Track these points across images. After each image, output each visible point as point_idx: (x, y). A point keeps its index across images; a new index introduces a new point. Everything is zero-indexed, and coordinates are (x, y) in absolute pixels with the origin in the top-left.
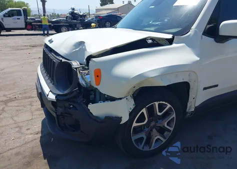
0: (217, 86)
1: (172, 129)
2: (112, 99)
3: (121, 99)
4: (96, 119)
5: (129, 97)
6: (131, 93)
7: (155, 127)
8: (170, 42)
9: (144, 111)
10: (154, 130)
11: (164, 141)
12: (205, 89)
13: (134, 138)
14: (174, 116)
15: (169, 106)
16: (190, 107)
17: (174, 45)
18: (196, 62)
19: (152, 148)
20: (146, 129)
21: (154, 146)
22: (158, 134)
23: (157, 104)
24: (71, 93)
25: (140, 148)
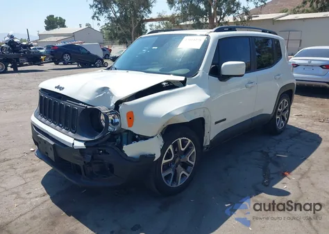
0: (225, 119)
1: (193, 163)
2: (146, 138)
3: (153, 137)
4: (131, 160)
5: (158, 135)
6: (160, 131)
7: (179, 162)
8: (184, 83)
9: (170, 147)
10: (179, 166)
11: (188, 175)
12: (216, 123)
13: (163, 175)
14: (194, 150)
15: (190, 141)
16: (206, 140)
17: (187, 86)
18: (208, 100)
19: (179, 184)
20: (173, 166)
21: (180, 182)
22: (182, 169)
23: (180, 139)
24: (103, 137)
25: (169, 185)
